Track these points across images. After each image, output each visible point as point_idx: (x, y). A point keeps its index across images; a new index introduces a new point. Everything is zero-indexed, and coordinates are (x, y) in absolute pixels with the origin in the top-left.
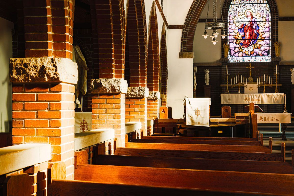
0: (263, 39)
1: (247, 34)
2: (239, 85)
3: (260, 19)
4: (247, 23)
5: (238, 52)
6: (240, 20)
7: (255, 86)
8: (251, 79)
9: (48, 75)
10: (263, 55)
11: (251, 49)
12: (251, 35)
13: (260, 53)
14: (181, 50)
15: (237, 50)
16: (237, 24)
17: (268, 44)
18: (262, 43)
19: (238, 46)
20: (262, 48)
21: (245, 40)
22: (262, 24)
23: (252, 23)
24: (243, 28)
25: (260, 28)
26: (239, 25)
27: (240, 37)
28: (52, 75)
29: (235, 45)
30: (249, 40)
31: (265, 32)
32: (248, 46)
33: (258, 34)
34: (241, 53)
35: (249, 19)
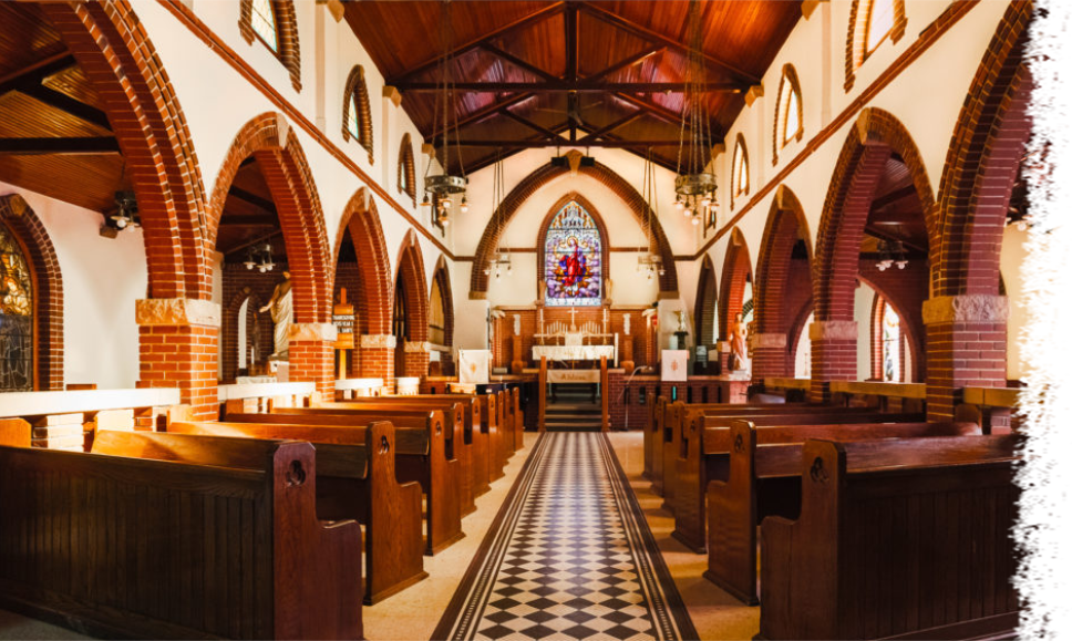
0: (591, 275)
1: (571, 268)
2: (558, 335)
3: (588, 250)
4: (570, 255)
5: (559, 292)
6: (561, 250)
7: (579, 336)
8: (573, 327)
9: (176, 317)
10: (591, 296)
11: (575, 288)
12: (576, 268)
13: (587, 293)
14: (472, 289)
15: (558, 289)
16: (558, 255)
17: (597, 282)
18: (590, 280)
19: (559, 284)
20: (590, 287)
21: (568, 276)
22: (589, 256)
23: (577, 254)
24: (565, 261)
25: (588, 261)
26: (561, 256)
27: (562, 272)
28: (180, 316)
29: (555, 282)
30: (573, 276)
31: (592, 266)
32: (572, 284)
33: (584, 269)
34: (563, 294)
35: (573, 249)
